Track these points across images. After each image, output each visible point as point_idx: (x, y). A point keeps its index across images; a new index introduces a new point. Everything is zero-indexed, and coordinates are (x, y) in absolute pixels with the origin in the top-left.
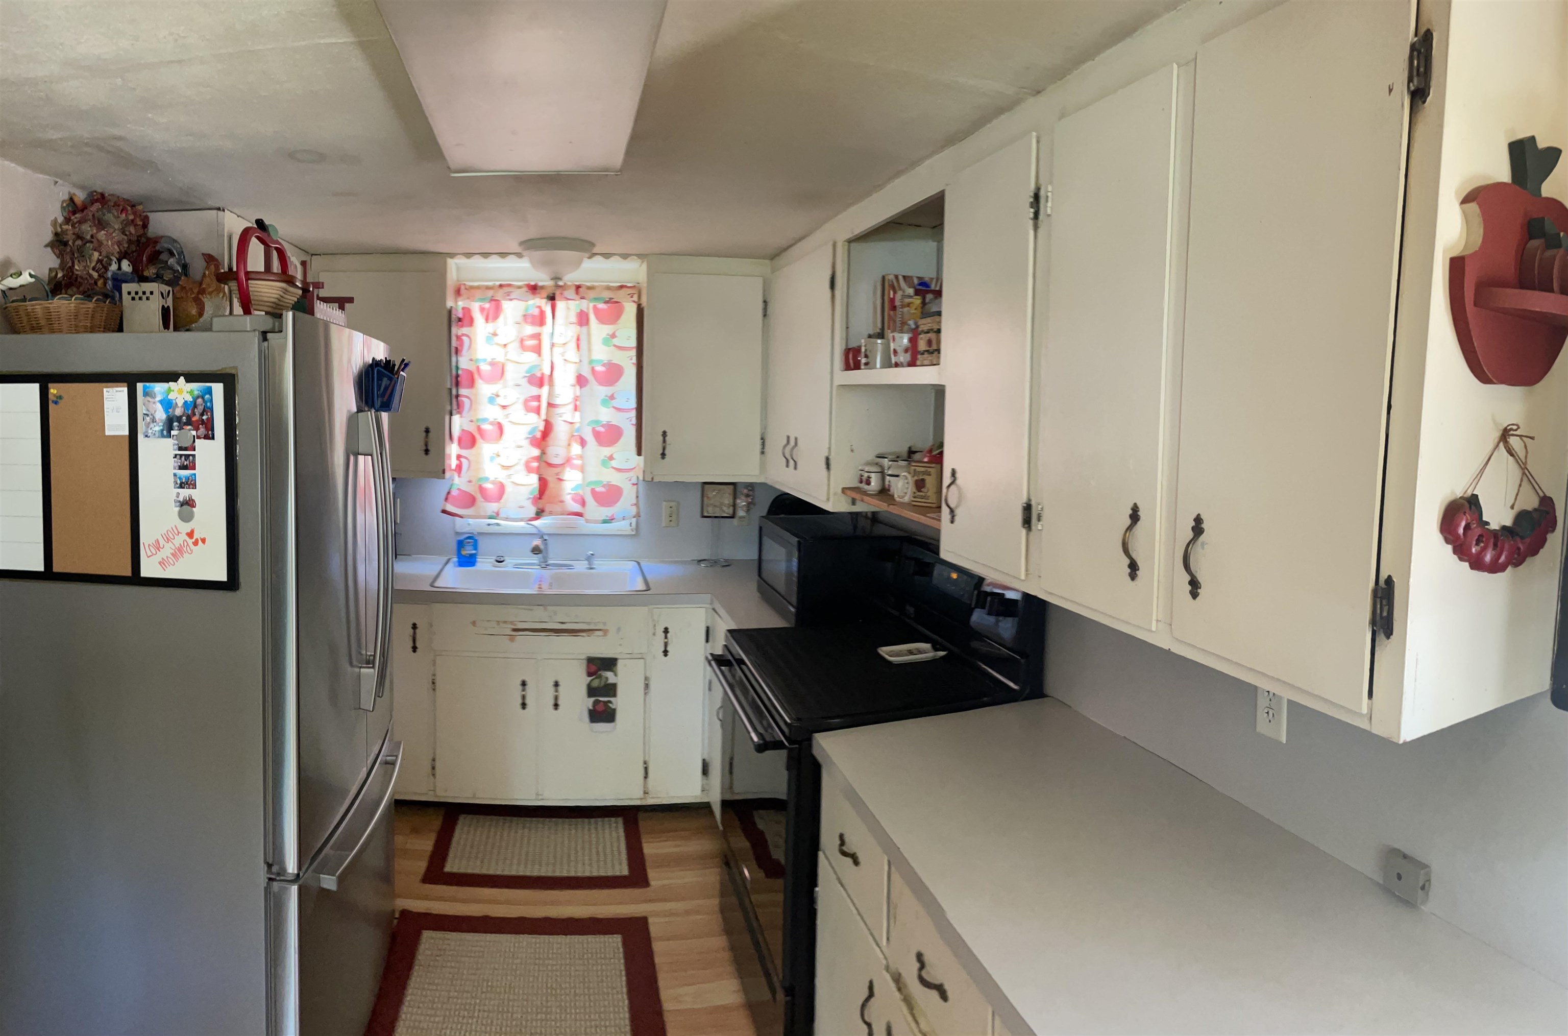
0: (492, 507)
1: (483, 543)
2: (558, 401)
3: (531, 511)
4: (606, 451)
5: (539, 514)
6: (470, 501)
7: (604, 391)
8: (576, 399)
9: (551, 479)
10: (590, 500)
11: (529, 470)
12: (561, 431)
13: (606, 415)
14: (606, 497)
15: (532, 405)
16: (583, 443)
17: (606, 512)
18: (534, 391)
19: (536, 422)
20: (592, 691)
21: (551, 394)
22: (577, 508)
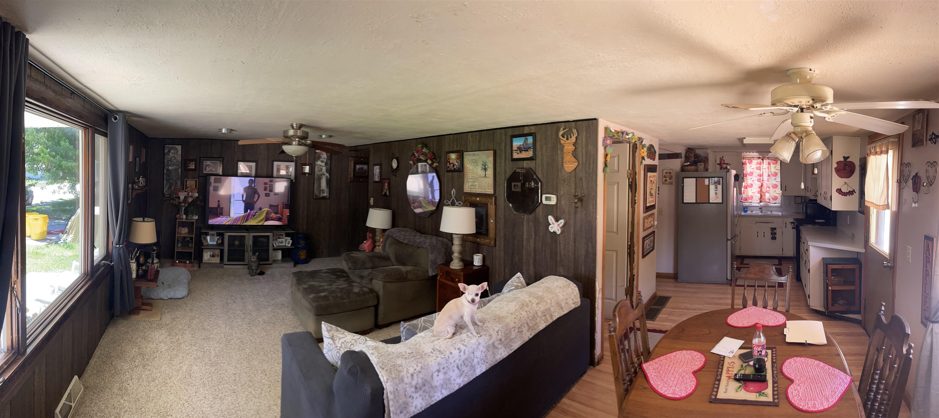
0: (750, 201)
1: (748, 208)
2: (764, 180)
3: (759, 201)
4: (775, 189)
5: (761, 202)
6: (746, 199)
7: (774, 178)
8: (768, 179)
9: (762, 194)
10: (771, 199)
11: (758, 193)
12: (765, 185)
13: (774, 182)
14: (775, 198)
15: (759, 180)
16: (769, 188)
17: (775, 202)
18: (759, 178)
19: (759, 184)
20: (772, 234)
21: (763, 178)
22: (768, 201)
